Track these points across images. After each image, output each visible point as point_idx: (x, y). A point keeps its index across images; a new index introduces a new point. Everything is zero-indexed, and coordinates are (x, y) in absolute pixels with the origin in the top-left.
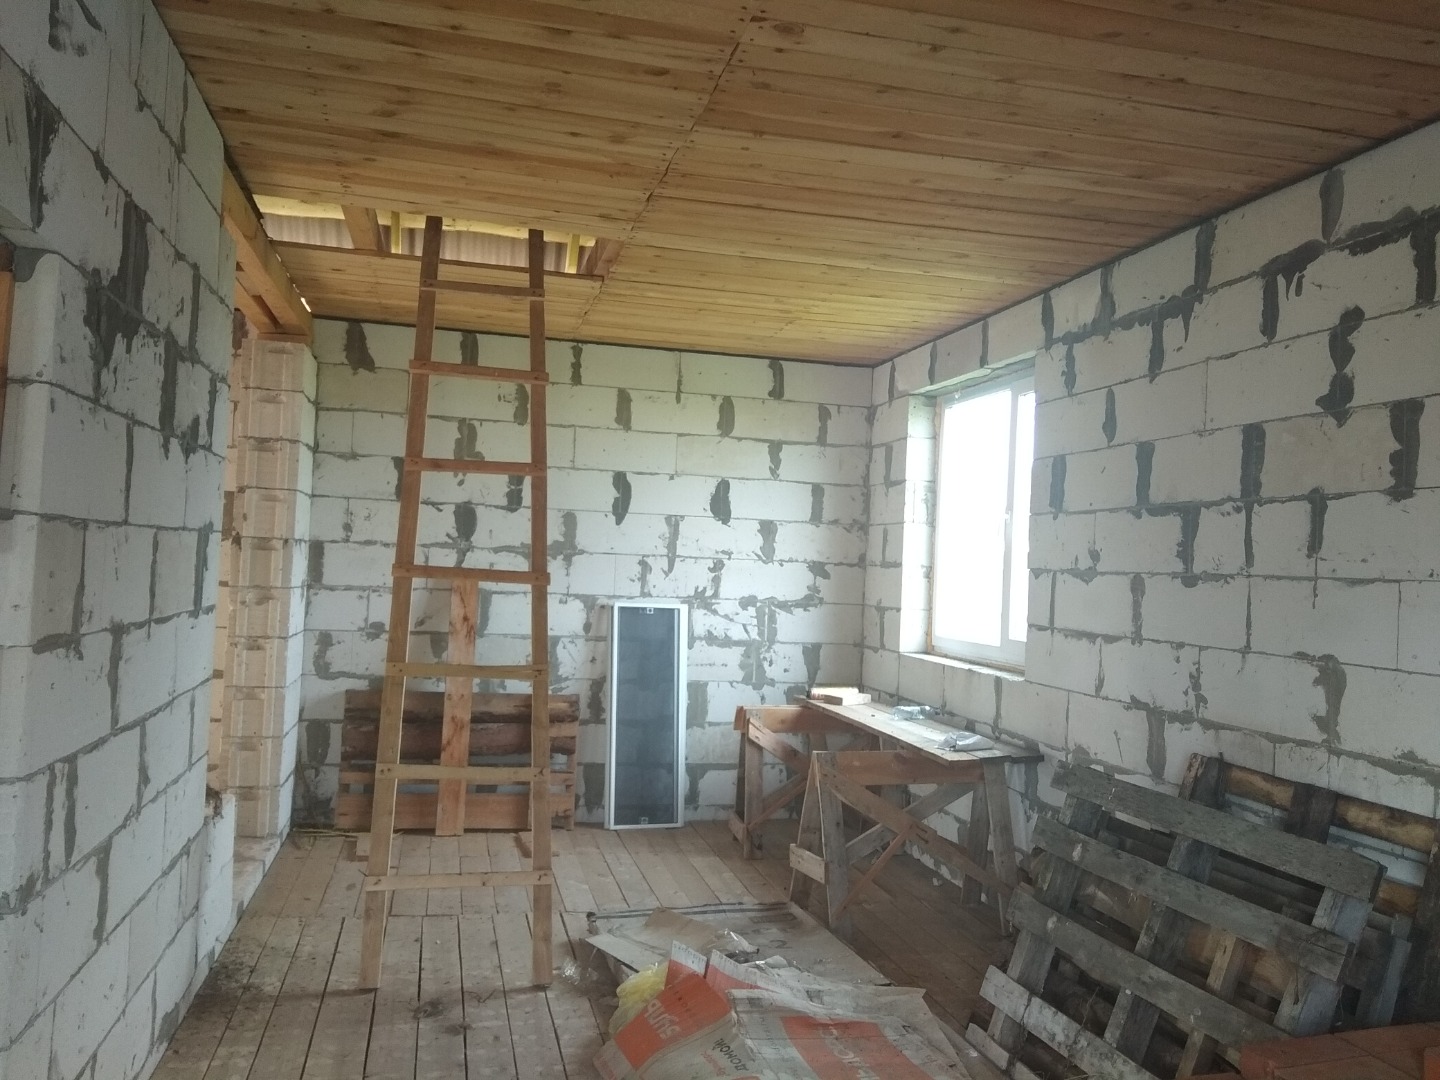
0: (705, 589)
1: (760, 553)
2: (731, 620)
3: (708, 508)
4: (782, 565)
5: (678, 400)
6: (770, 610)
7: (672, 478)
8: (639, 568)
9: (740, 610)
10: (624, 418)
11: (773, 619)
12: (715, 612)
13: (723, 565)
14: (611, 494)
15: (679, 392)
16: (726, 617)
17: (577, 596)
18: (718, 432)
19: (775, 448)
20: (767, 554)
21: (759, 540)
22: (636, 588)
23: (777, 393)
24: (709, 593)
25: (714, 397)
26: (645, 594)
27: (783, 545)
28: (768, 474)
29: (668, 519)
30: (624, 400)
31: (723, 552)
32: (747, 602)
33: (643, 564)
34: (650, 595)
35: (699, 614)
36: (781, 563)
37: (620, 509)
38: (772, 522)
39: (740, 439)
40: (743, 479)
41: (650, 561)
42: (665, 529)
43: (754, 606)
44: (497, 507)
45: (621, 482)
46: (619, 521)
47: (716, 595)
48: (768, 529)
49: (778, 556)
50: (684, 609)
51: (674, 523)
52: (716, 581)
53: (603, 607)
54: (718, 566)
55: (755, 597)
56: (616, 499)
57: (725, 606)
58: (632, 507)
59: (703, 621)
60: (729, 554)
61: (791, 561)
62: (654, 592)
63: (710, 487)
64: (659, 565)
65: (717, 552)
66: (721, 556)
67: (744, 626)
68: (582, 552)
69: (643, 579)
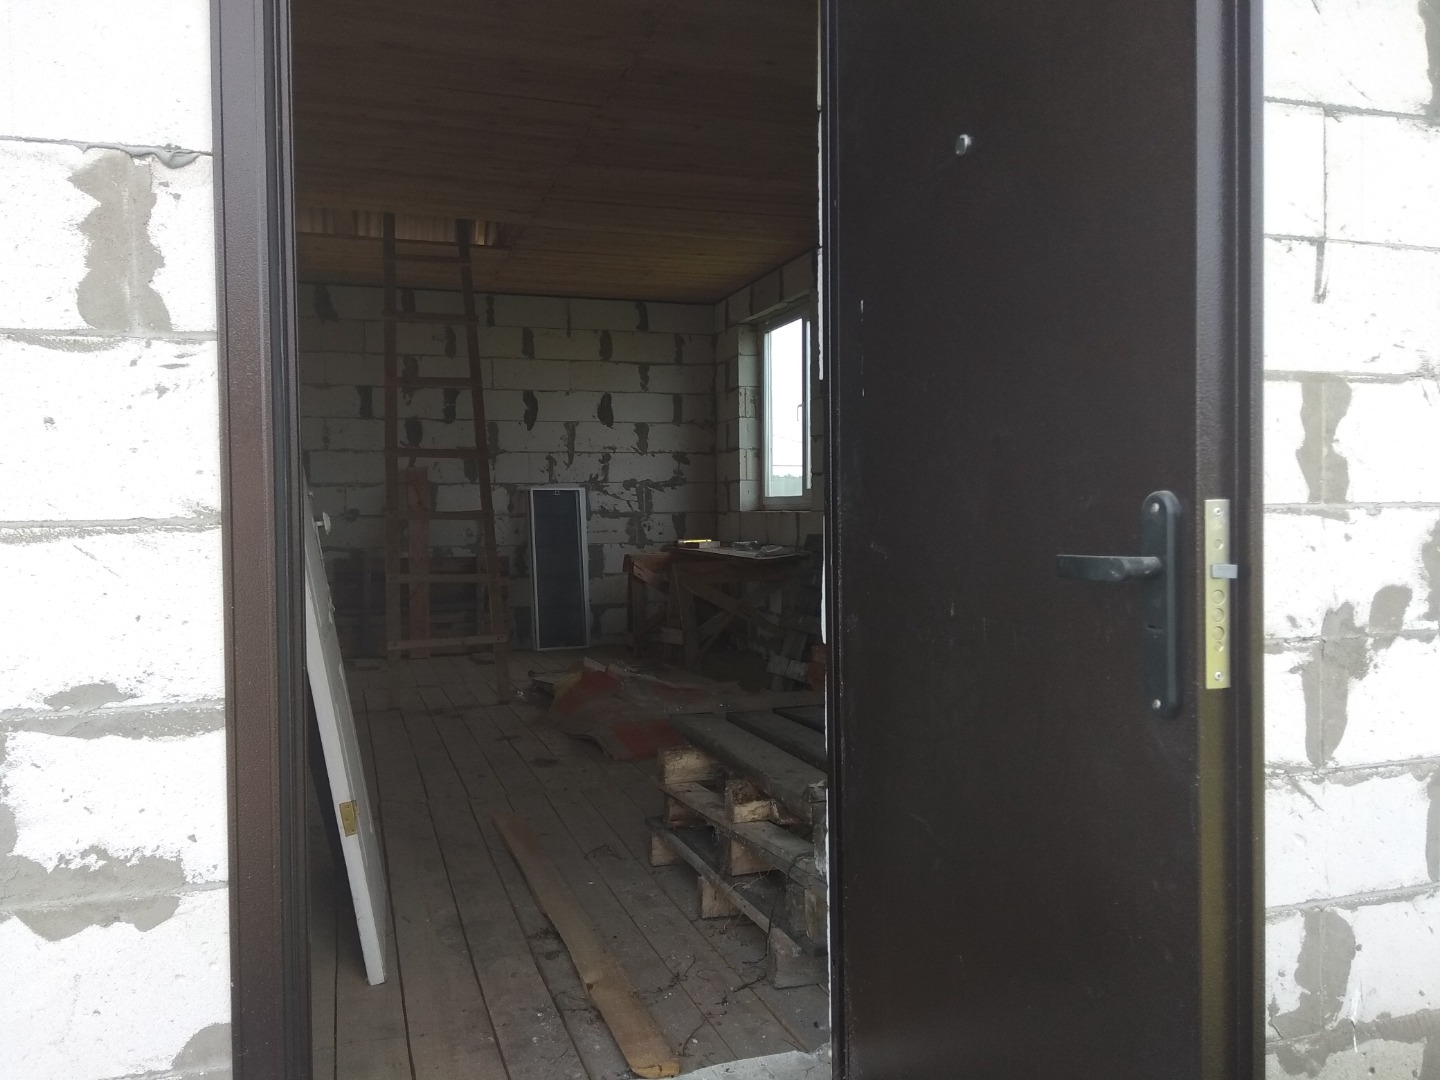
0: (597, 475)
1: (636, 447)
2: (619, 498)
3: (596, 415)
4: (653, 456)
5: (569, 334)
6: (647, 489)
7: (567, 394)
8: (547, 462)
9: (623, 490)
10: (529, 350)
11: (649, 496)
12: (606, 493)
13: (610, 458)
14: (524, 407)
15: (569, 329)
16: (614, 495)
17: (501, 485)
18: (600, 358)
19: (644, 369)
20: (642, 448)
21: (636, 438)
22: (545, 478)
23: (643, 326)
24: (600, 478)
25: (596, 331)
26: (553, 481)
27: (653, 444)
28: (640, 388)
29: (567, 424)
30: (528, 336)
31: (610, 448)
32: (628, 484)
33: (550, 458)
34: (557, 482)
35: (594, 494)
36: (653, 455)
37: (530, 419)
38: (644, 424)
39: (616, 363)
40: (621, 392)
41: (554, 456)
42: (564, 432)
43: (634, 487)
44: (437, 420)
45: (530, 399)
46: (529, 429)
47: (606, 480)
48: (642, 429)
49: (649, 450)
50: (582, 491)
51: (571, 427)
52: (605, 469)
53: (521, 492)
54: (606, 458)
55: (635, 480)
56: (526, 411)
57: (613, 488)
58: (540, 416)
59: (597, 499)
60: (614, 449)
61: (660, 452)
62: (559, 479)
63: (597, 399)
64: (563, 458)
65: (605, 448)
66: (608, 450)
67: (628, 502)
68: (503, 452)
69: (550, 470)
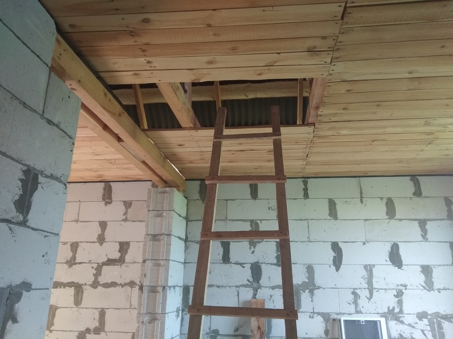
0: (394, 308)
1: (424, 285)
2: (413, 327)
3: (388, 259)
4: (440, 292)
5: (362, 202)
6: (437, 320)
7: (364, 244)
8: (352, 296)
9: (418, 321)
10: (333, 213)
11: (440, 327)
12: (402, 322)
13: (403, 293)
14: (331, 254)
15: (362, 197)
16: (410, 325)
17: (319, 314)
18: (387, 217)
19: (423, 224)
20: (429, 285)
21: (422, 278)
22: (352, 309)
23: (418, 193)
24: (397, 310)
25: (382, 198)
26: (358, 312)
27: (438, 282)
28: (421, 239)
29: (365, 267)
30: (332, 205)
31: (401, 285)
32: (422, 316)
33: (354, 293)
34: (361, 313)
35: (392, 323)
36: (439, 290)
37: (338, 262)
38: (428, 266)
39: (400, 220)
40: (406, 242)
41: (358, 291)
42: (364, 273)
43: (427, 318)
44: (271, 264)
45: (335, 247)
46: (338, 269)
47: (401, 311)
48: (427, 270)
49: (436, 286)
50: (383, 320)
51: (369, 269)
52: (400, 303)
53: (334, 320)
54: (399, 294)
55: (426, 313)
56: (334, 257)
57: (408, 319)
58: (344, 262)
59: (396, 328)
60: (405, 286)
61: (444, 289)
62: (363, 310)
63: (388, 248)
64: (364, 294)
65: (398, 286)
66: (400, 288)
67: (422, 331)
68: (319, 288)
69: (356, 303)
